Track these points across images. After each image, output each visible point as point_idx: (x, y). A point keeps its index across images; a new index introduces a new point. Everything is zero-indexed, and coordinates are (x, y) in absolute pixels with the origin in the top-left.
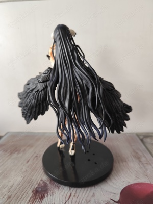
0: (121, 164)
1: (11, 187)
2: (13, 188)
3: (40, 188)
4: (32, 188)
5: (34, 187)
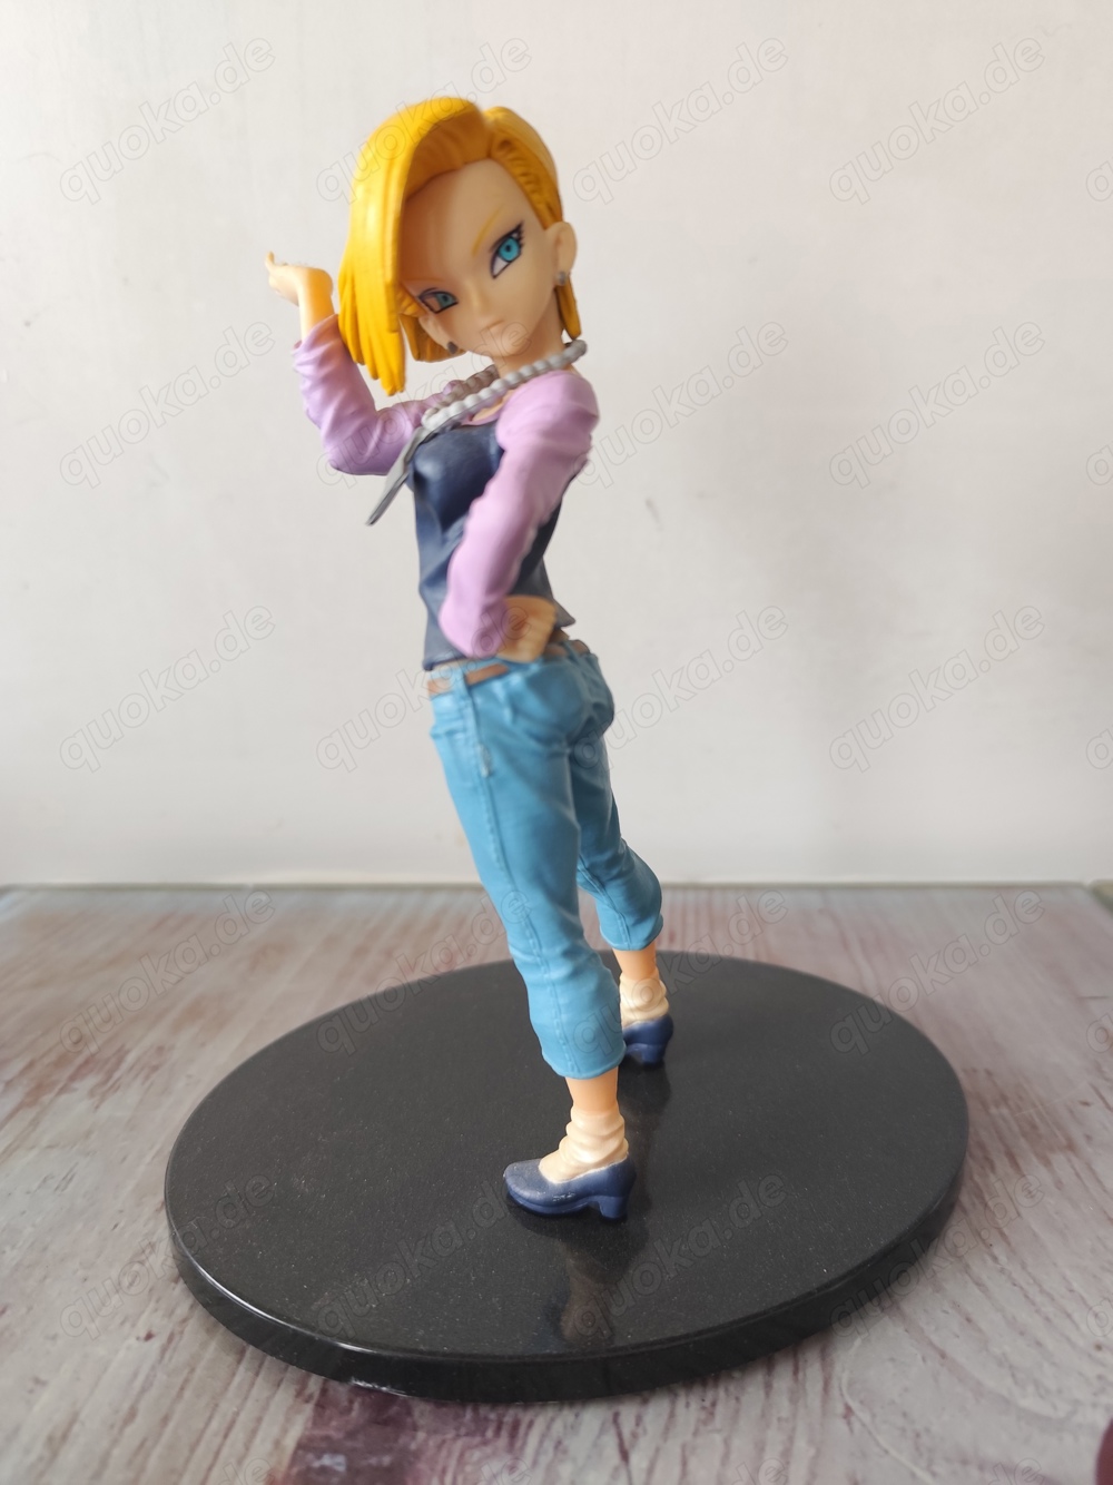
0: (1038, 1174)
1: (57, 1441)
2: (70, 1456)
3: (334, 1450)
4: (262, 1446)
5: (277, 1444)
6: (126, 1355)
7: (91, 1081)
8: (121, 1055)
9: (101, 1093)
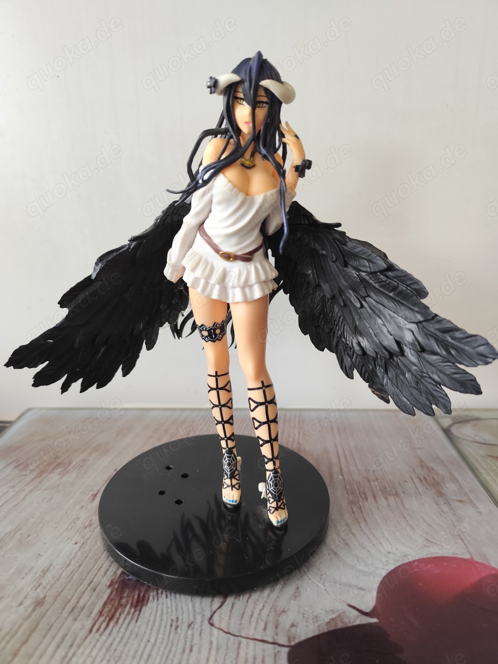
5: (115, 573)
6: (68, 548)
7: (59, 470)
8: (70, 462)
9: (63, 474)
